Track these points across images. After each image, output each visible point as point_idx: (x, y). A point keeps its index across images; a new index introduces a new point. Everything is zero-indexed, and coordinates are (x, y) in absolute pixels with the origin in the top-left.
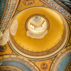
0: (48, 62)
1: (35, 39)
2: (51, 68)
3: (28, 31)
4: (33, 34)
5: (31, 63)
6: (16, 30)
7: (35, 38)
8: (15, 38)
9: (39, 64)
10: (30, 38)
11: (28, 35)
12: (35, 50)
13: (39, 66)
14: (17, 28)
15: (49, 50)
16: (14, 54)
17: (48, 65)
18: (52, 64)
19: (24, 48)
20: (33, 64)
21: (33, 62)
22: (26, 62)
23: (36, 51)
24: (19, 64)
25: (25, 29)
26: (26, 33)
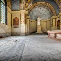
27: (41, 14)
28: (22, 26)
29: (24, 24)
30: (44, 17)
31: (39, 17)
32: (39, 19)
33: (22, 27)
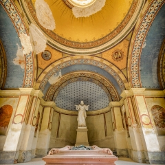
0: (122, 47)
1: (91, 16)
2: (130, 53)
3: (73, 9)
4: (84, 9)
5: (95, 58)
6: (52, 18)
7: (91, 14)
8: (59, 33)
9: (108, 55)
10: (82, 19)
11: (77, 15)
12: (98, 37)
13: (110, 58)
14: (51, 13)
15: (121, 23)
16: (67, 55)
17: (123, 50)
18: (129, 46)
19: (80, 41)
20: (99, 59)
21: (98, 55)
22: (87, 59)
23: (100, 38)
24: (83, 66)
25: (67, 8)
26: (72, 13)
27: (89, 96)
28: (13, 130)
29: (21, 122)
30: (96, 103)
31: (82, 102)
32: (82, 108)
33: (14, 133)
